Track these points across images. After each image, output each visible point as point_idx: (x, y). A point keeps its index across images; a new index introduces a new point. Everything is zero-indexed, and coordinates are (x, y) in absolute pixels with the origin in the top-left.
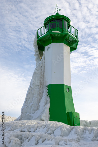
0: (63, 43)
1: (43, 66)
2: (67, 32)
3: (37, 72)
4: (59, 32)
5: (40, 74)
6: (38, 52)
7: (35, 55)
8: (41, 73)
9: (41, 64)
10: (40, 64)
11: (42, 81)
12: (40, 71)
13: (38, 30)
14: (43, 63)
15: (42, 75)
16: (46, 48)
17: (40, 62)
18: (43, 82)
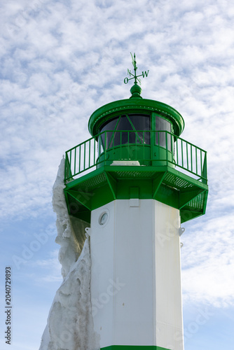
0: (152, 197)
1: (84, 282)
2: (165, 163)
3: (64, 302)
4: (137, 163)
5: (75, 309)
6: (68, 228)
7: (57, 240)
8: (77, 305)
9: (78, 275)
10: (74, 271)
11: (81, 336)
12: (73, 299)
13: (69, 153)
14: (86, 268)
15: (81, 312)
16: (95, 214)
17: (75, 266)
18: (86, 339)
